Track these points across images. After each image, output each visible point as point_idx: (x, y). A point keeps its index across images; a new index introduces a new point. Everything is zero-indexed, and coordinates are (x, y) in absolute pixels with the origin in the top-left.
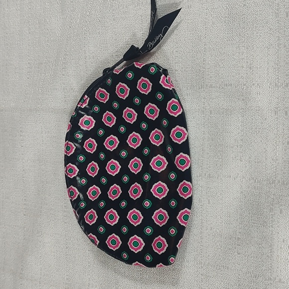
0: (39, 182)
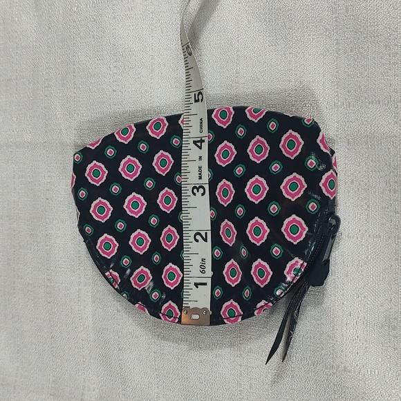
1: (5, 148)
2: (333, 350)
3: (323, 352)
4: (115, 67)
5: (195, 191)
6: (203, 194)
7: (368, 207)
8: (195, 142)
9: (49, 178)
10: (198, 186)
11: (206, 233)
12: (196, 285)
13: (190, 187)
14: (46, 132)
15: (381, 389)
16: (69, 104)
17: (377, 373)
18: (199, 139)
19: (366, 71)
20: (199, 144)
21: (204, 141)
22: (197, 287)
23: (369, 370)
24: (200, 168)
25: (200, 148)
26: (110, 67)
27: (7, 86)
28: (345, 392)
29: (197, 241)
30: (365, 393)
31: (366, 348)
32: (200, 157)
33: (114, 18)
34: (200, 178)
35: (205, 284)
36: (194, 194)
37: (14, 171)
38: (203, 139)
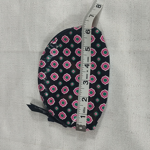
0: (8, 89)
1: (7, 53)
2: (128, 126)
3: (124, 127)
4: (50, 24)
5: (84, 83)
6: (87, 84)
7: (141, 76)
8: (85, 65)
9: (23, 64)
10: (85, 81)
11: (87, 98)
12: (81, 117)
13: (82, 81)
14: (23, 47)
15: (144, 139)
16: (32, 37)
17: (143, 134)
18: (87, 64)
19: (141, 28)
20: (87, 66)
21: (89, 65)
22: (82, 118)
23: (140, 133)
24: (87, 75)
25: (87, 67)
26: (48, 25)
27: (8, 30)
28: (131, 141)
29: (83, 101)
30: (138, 141)
31: (139, 125)
32: (87, 71)
33: (50, 7)
34: (87, 78)
35: (85, 117)
36: (84, 84)
37: (10, 61)
38: (89, 64)
